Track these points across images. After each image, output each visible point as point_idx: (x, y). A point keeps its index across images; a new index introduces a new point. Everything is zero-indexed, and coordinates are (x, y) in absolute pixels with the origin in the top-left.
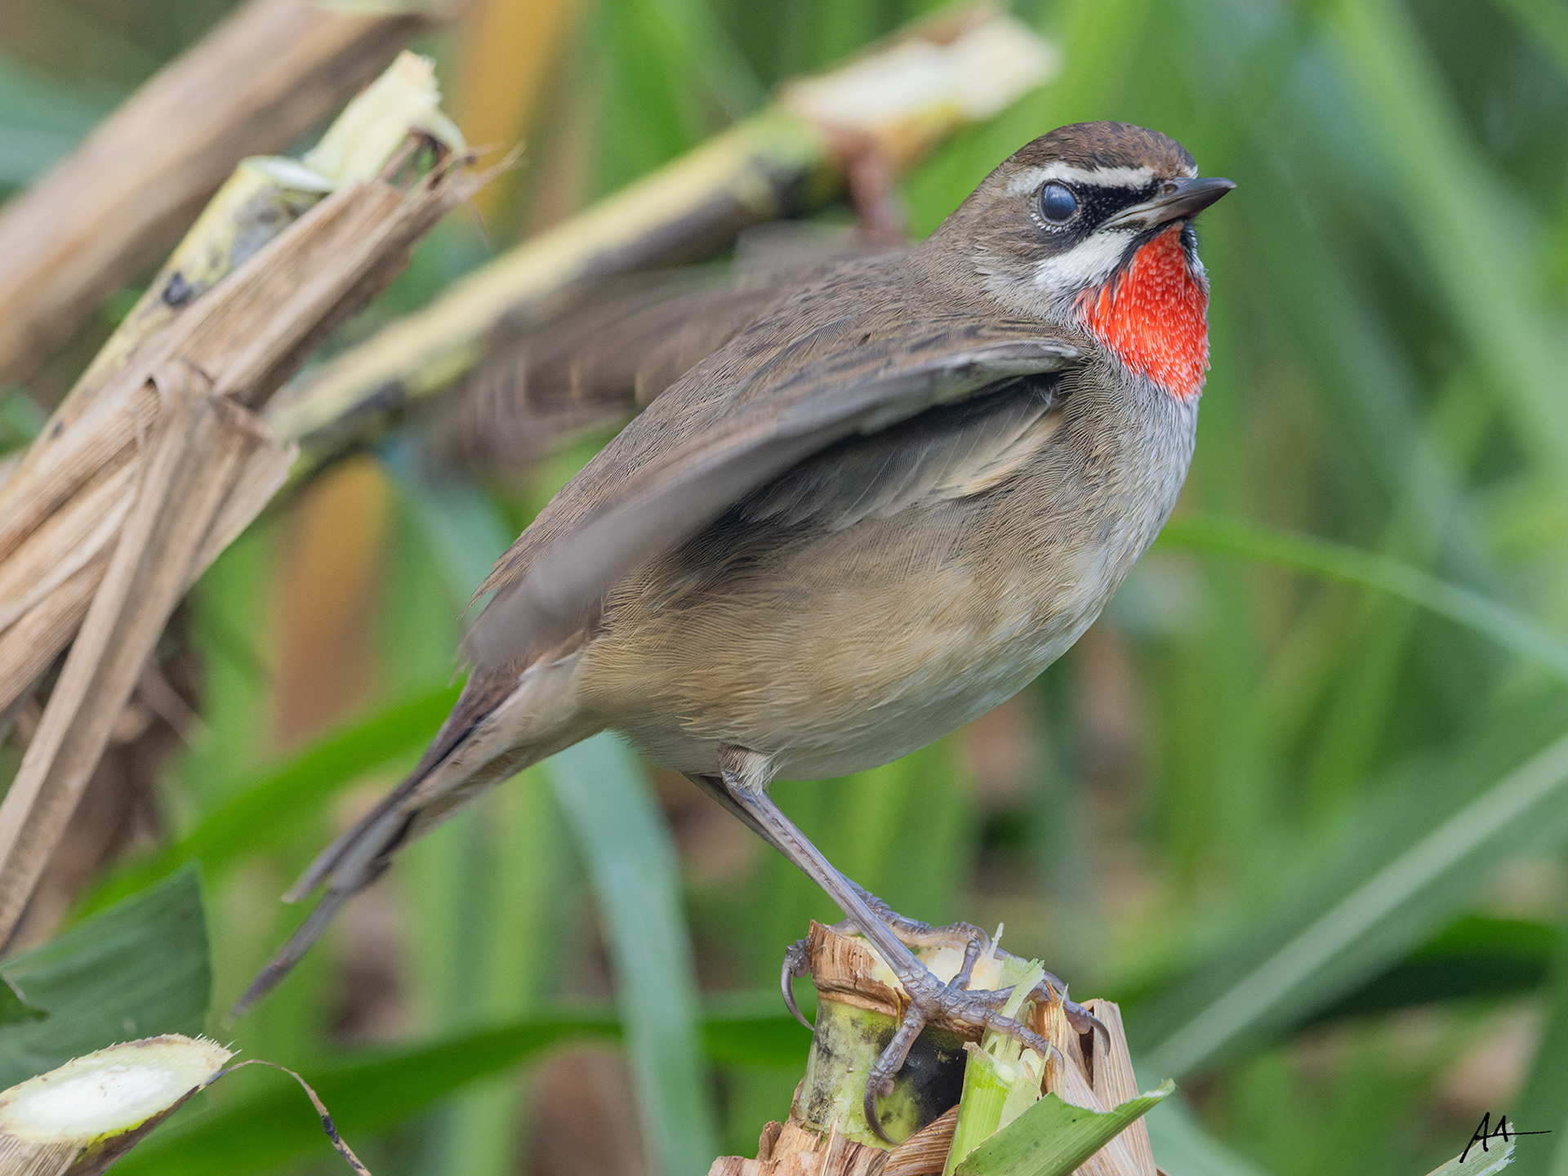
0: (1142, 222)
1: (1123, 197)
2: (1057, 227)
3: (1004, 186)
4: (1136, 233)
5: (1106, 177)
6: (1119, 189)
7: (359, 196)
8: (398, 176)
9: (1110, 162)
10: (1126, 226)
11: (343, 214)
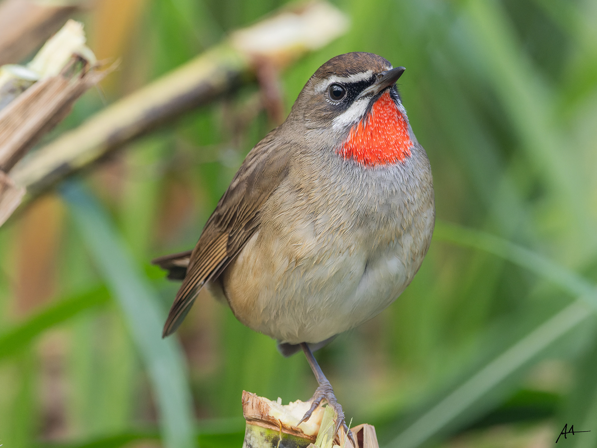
0: (372, 93)
1: (362, 85)
2: (337, 103)
3: (313, 90)
4: (371, 98)
5: (354, 78)
6: (359, 82)
7: (50, 82)
8: (67, 74)
9: (354, 72)
10: (366, 96)
11: (43, 90)
